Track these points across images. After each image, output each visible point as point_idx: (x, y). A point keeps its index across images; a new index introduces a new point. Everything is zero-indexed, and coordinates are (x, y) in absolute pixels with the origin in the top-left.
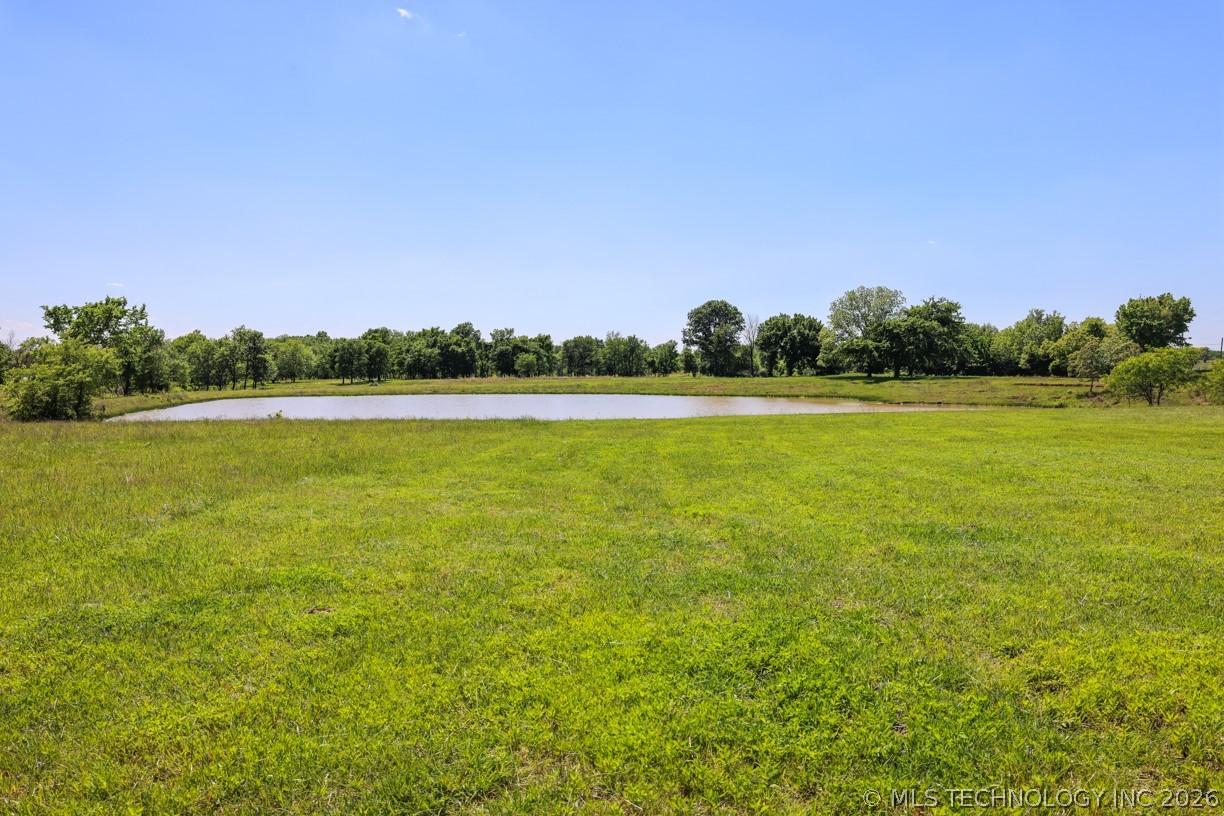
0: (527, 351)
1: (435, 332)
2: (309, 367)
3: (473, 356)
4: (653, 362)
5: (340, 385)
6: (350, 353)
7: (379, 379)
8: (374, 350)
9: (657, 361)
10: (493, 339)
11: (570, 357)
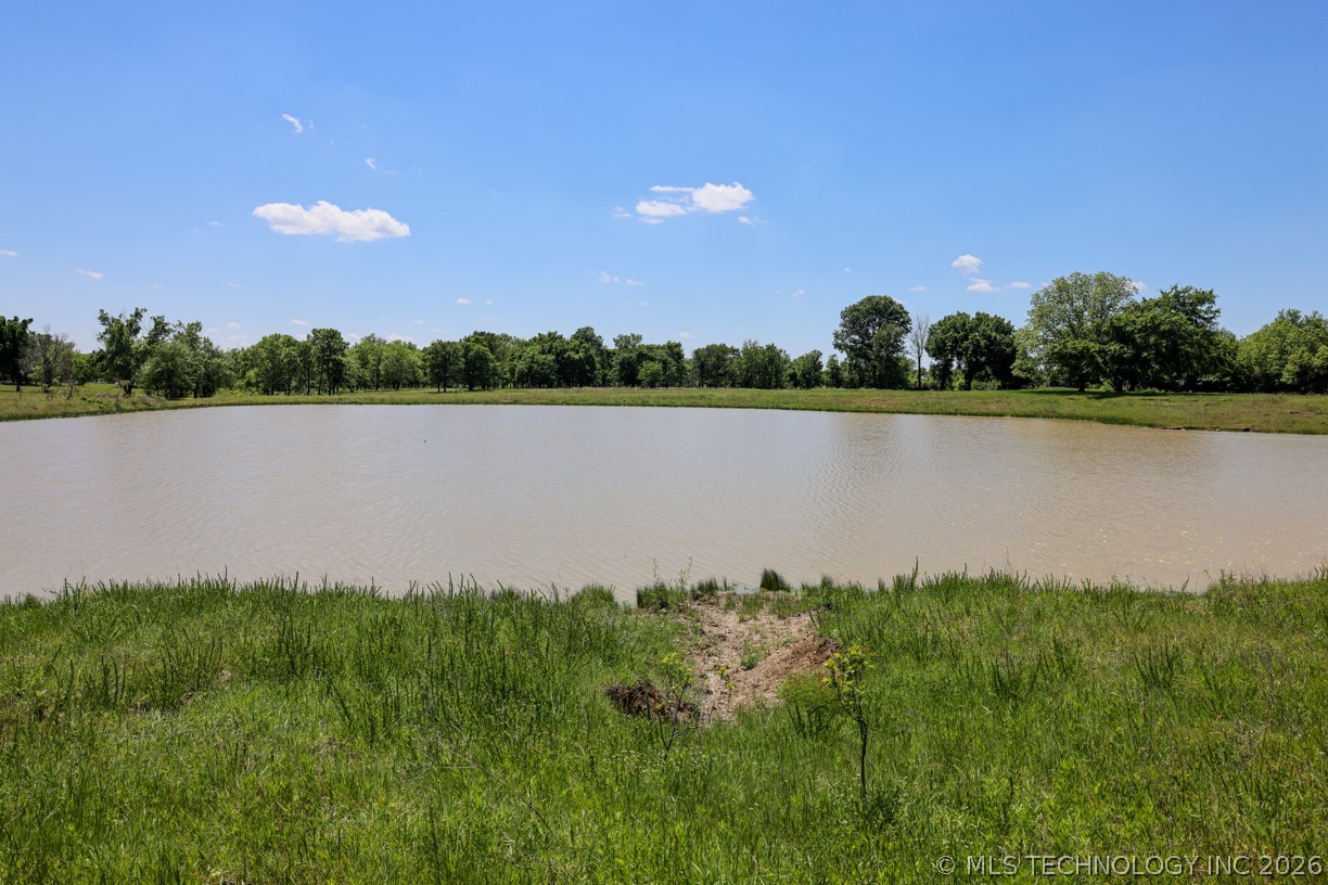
0: (652, 359)
1: (552, 337)
3: (592, 364)
4: (795, 374)
8: (473, 354)
9: (799, 374)
10: (616, 345)
11: (702, 366)
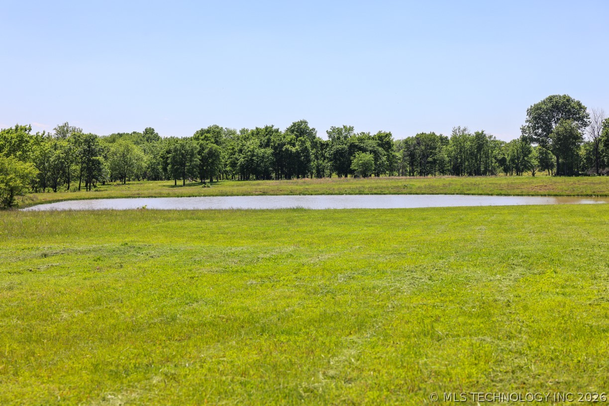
0: (364, 150)
1: (269, 131)
2: (140, 168)
3: (307, 156)
4: (504, 160)
5: (172, 187)
6: (182, 154)
7: (211, 181)
8: (206, 151)
9: (508, 159)
10: (330, 137)
11: (412, 155)
